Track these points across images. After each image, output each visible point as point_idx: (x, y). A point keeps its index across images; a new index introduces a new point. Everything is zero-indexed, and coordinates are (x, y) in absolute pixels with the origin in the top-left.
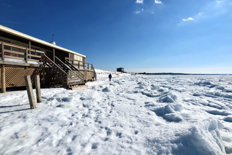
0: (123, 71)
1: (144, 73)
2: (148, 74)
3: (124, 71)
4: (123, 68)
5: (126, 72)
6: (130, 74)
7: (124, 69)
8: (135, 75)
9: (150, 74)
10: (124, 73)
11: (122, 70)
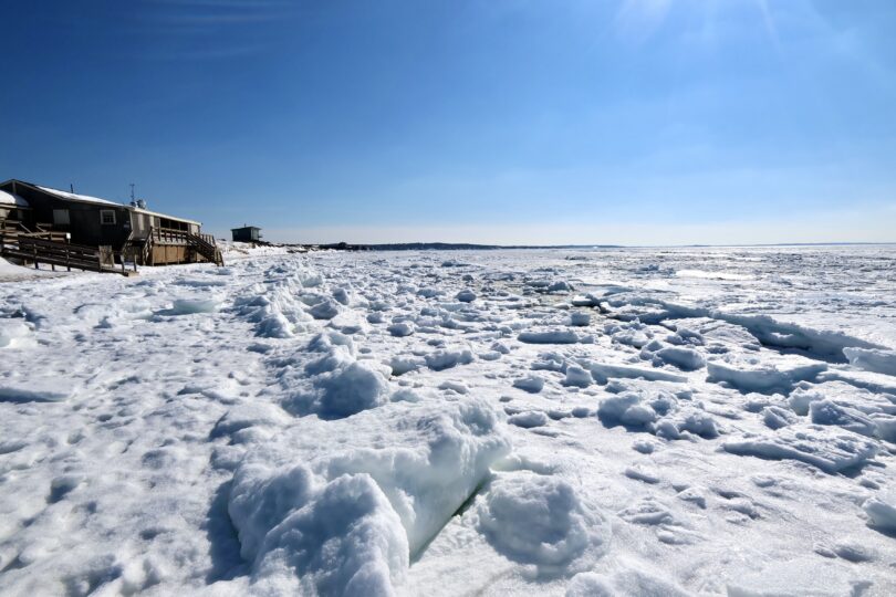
0: (256, 238)
1: (341, 246)
2: (356, 248)
3: (261, 239)
4: (258, 229)
5: (267, 244)
6: (283, 251)
7: (260, 233)
8: (302, 252)
9: (364, 248)
10: (263, 248)
11: (254, 235)
